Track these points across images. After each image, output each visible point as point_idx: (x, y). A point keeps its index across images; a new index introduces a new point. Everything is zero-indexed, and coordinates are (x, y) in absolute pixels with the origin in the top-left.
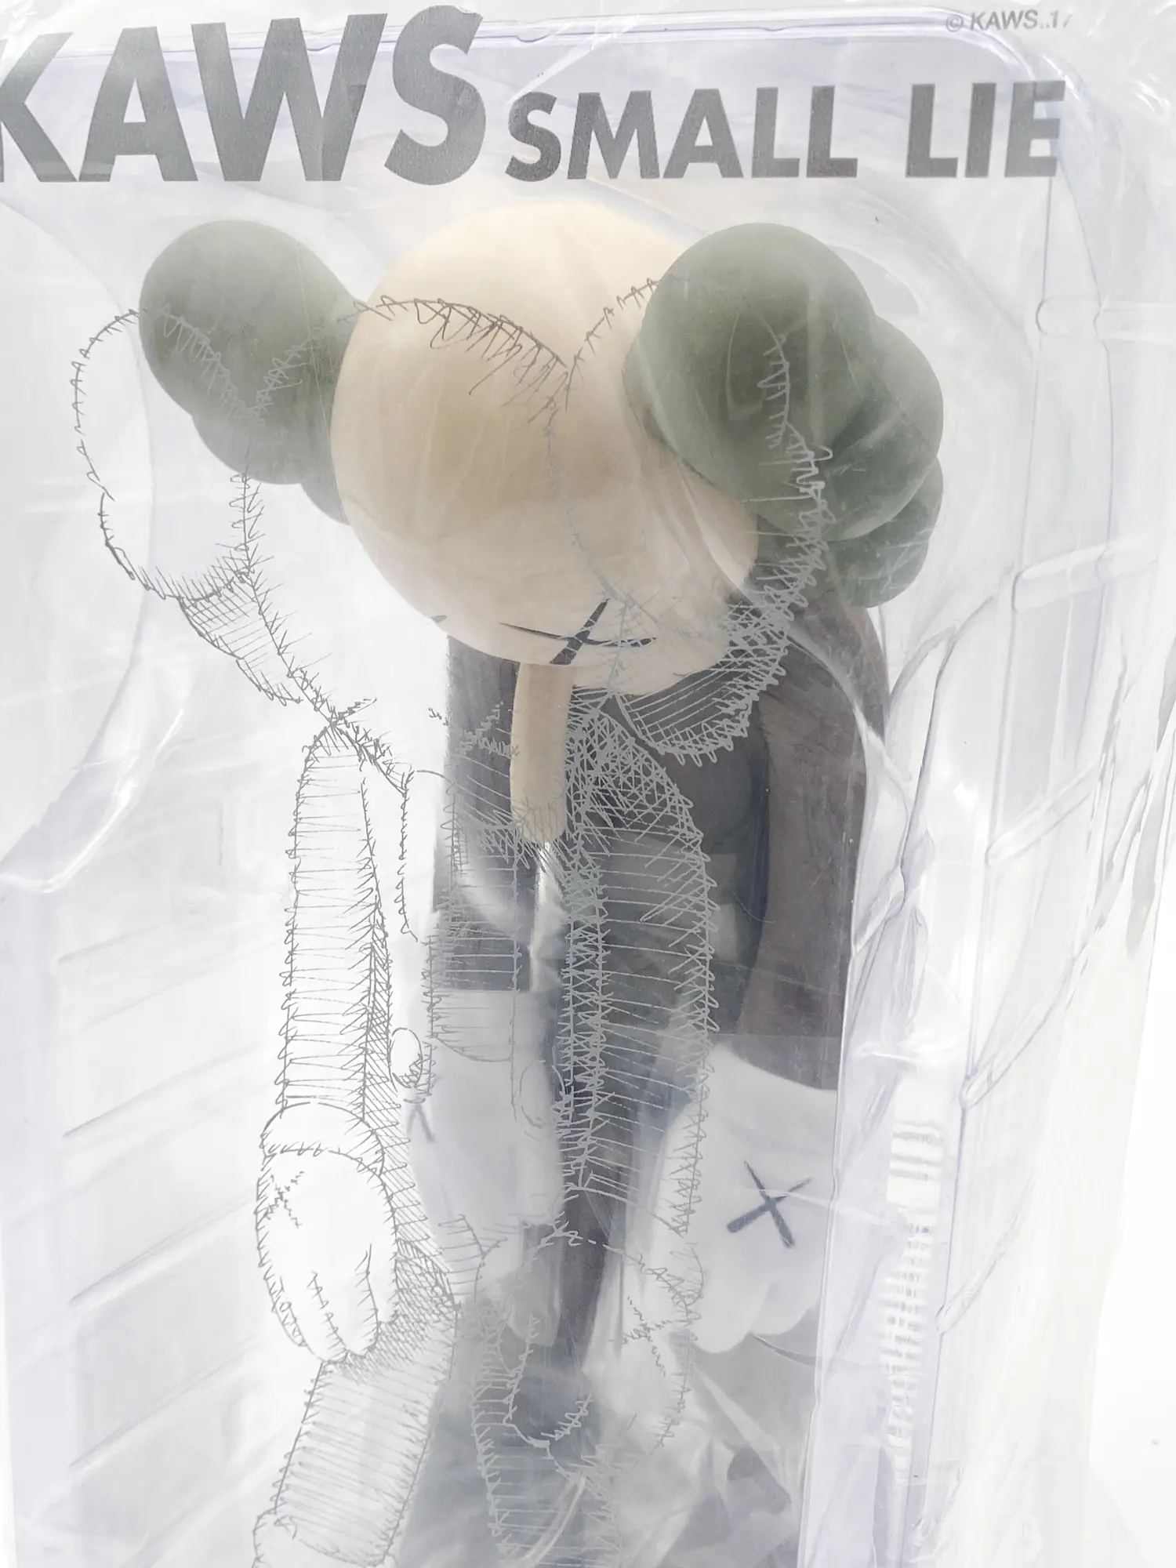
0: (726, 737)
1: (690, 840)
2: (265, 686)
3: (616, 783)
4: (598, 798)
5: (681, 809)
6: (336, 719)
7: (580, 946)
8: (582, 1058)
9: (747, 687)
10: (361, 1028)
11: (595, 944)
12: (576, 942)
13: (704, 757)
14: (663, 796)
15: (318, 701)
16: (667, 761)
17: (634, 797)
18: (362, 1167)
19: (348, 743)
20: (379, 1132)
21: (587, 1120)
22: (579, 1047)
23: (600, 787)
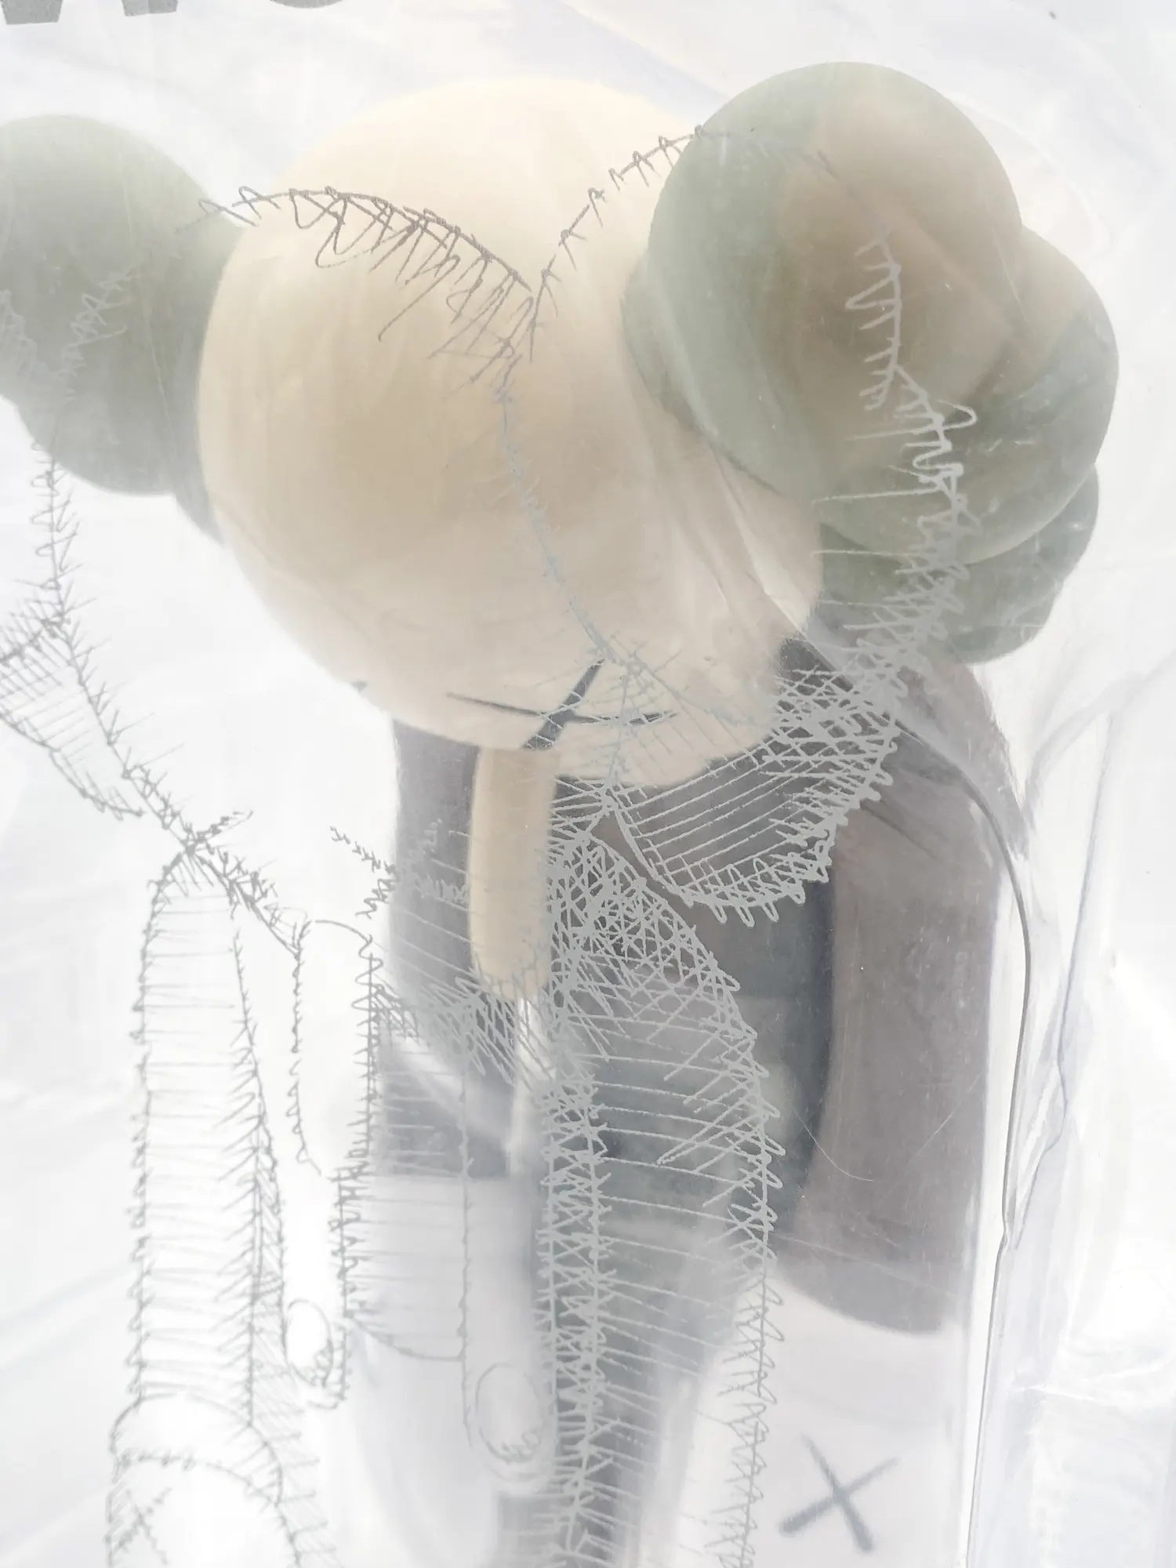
0: (792, 881)
1: (736, 1041)
2: (91, 792)
3: (617, 947)
4: (589, 971)
5: (720, 991)
6: (193, 843)
7: (564, 1196)
8: (570, 1365)
9: (826, 802)
10: (243, 1294)
11: (587, 1194)
12: (557, 1190)
13: (756, 912)
14: (692, 971)
15: (167, 814)
16: (697, 916)
17: (647, 969)
19: (213, 878)
20: (274, 1445)
22: (566, 1349)
23: (591, 953)
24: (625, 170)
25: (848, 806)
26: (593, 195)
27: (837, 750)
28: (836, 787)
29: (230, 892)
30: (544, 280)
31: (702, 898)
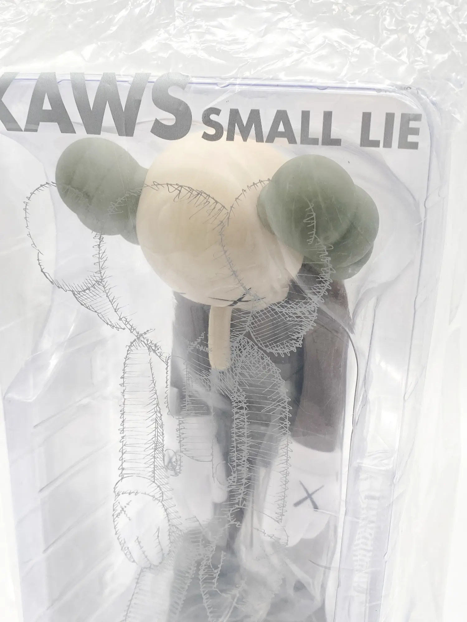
0: (293, 347)
1: (280, 383)
2: (110, 323)
3: (250, 362)
4: (243, 368)
5: (276, 372)
6: (139, 336)
7: (238, 421)
8: (240, 461)
9: (301, 329)
10: (152, 449)
11: (244, 420)
12: (236, 419)
13: (285, 354)
14: (269, 367)
15: (132, 329)
16: (271, 355)
17: (258, 367)
18: (154, 499)
19: (145, 345)
20: (161, 486)
21: (242, 483)
22: (239, 457)
23: (244, 364)
24: (251, 186)
25: (306, 330)
26: (243, 191)
27: (303, 318)
28: (303, 326)
29: (149, 349)
30: (231, 209)
31: (271, 350)
